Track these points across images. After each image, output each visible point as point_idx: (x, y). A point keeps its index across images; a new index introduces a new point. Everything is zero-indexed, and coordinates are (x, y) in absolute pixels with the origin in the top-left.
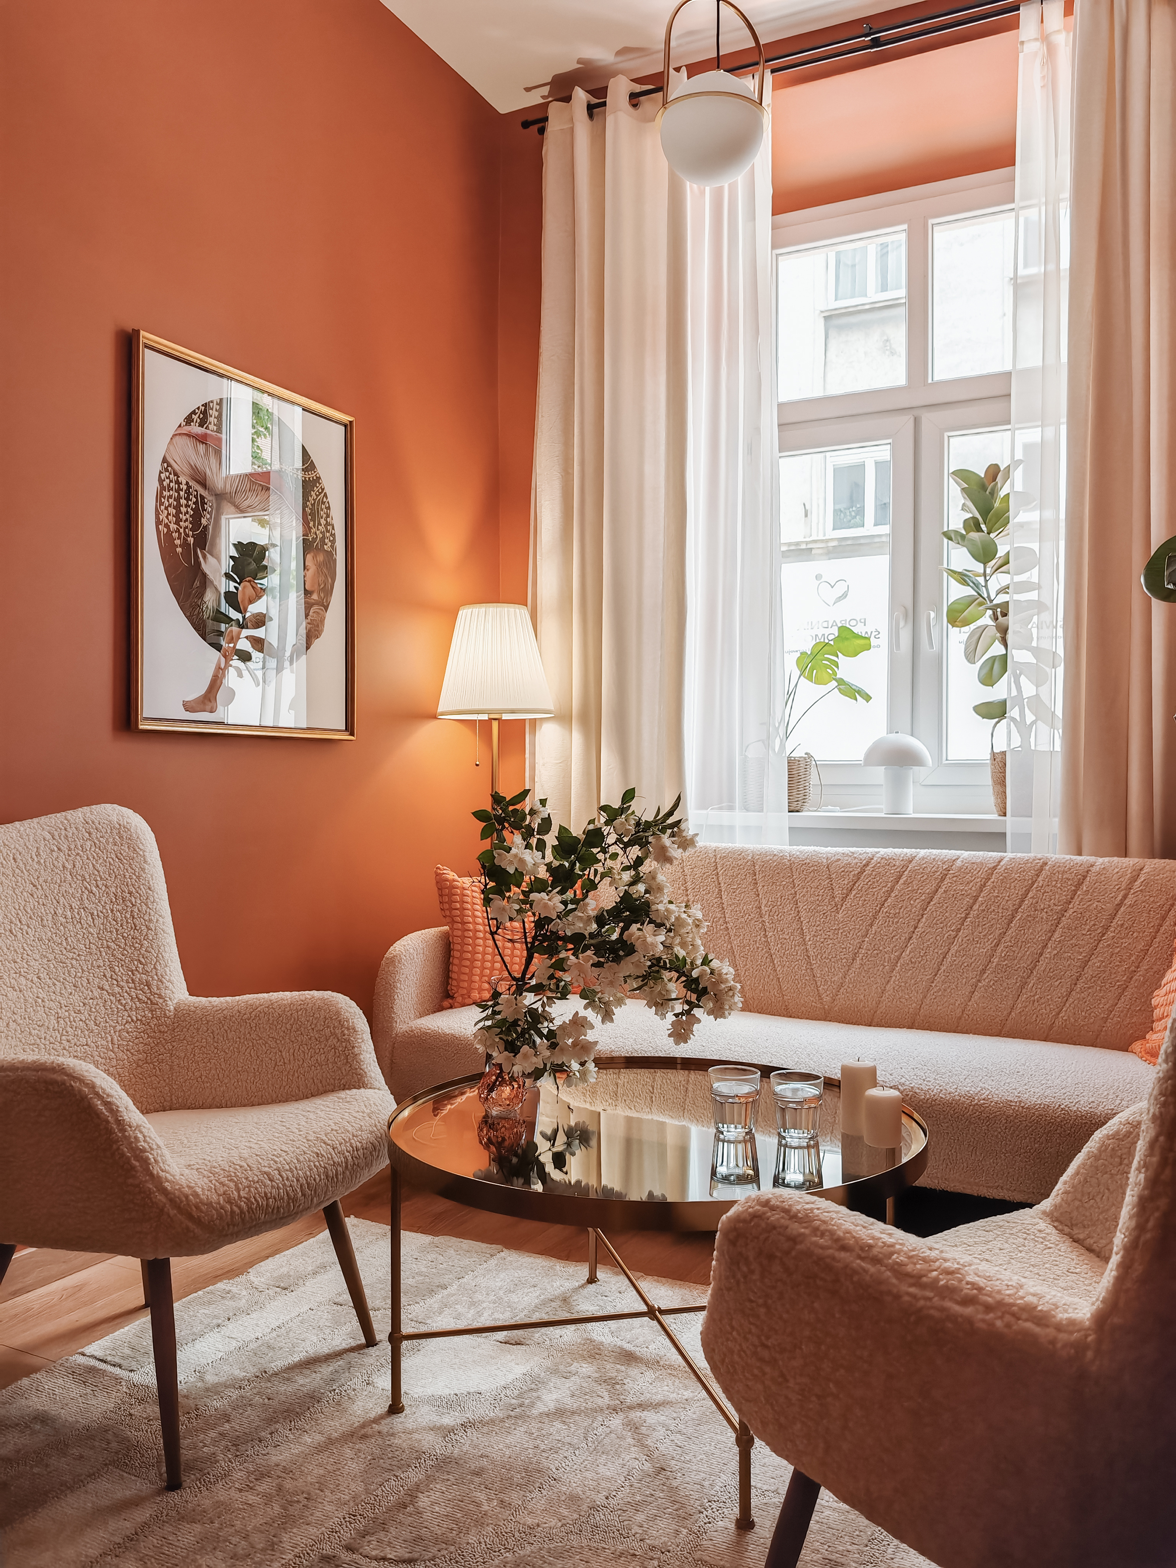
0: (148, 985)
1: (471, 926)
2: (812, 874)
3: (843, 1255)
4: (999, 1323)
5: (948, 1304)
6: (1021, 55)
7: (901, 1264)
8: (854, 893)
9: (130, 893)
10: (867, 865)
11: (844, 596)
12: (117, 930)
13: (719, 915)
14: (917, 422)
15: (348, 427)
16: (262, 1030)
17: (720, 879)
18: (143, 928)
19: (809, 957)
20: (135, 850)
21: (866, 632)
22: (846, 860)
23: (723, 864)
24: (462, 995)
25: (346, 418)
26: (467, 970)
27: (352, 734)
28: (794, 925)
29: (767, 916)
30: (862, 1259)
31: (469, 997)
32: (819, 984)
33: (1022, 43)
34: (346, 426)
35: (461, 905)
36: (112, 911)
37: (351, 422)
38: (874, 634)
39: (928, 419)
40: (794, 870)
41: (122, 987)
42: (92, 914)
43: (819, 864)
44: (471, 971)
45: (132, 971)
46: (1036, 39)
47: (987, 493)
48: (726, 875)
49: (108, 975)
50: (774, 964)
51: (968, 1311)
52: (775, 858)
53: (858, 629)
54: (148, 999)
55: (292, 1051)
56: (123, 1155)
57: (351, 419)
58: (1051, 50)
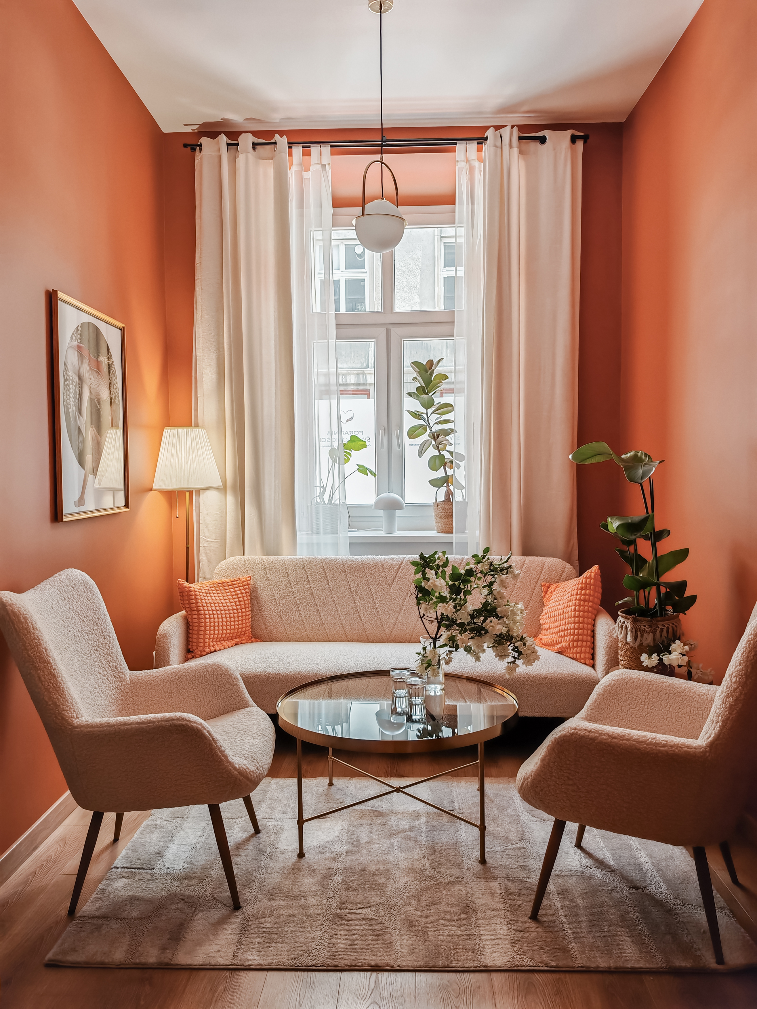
0: (116, 668)
1: (203, 612)
2: (375, 570)
3: (614, 740)
4: (676, 750)
5: (658, 748)
6: (457, 167)
7: (637, 739)
8: (397, 578)
9: (98, 618)
10: (401, 564)
11: (351, 419)
12: (98, 640)
13: (329, 594)
14: (388, 331)
15: (122, 330)
16: (184, 685)
17: (327, 575)
18: (108, 637)
19: (378, 611)
20: (93, 594)
21: (363, 438)
22: (390, 562)
23: (327, 567)
24: (200, 651)
25: (121, 325)
26: (202, 637)
27: (128, 507)
28: (369, 596)
29: (354, 593)
30: (622, 740)
31: (204, 651)
32: (384, 624)
33: (458, 161)
34: (121, 330)
35: (196, 601)
36: (93, 630)
37: (123, 327)
38: (367, 439)
39: (395, 332)
40: (365, 568)
41: (107, 671)
42: (87, 633)
43: (377, 565)
44: (204, 637)
45: (109, 662)
46: (464, 161)
47: (428, 373)
48: (330, 573)
49: (101, 666)
50: (360, 616)
51: (666, 748)
52: (354, 563)
53: (360, 436)
54: (118, 675)
55: (204, 693)
56: (218, 755)
57: (124, 326)
58: (471, 170)
